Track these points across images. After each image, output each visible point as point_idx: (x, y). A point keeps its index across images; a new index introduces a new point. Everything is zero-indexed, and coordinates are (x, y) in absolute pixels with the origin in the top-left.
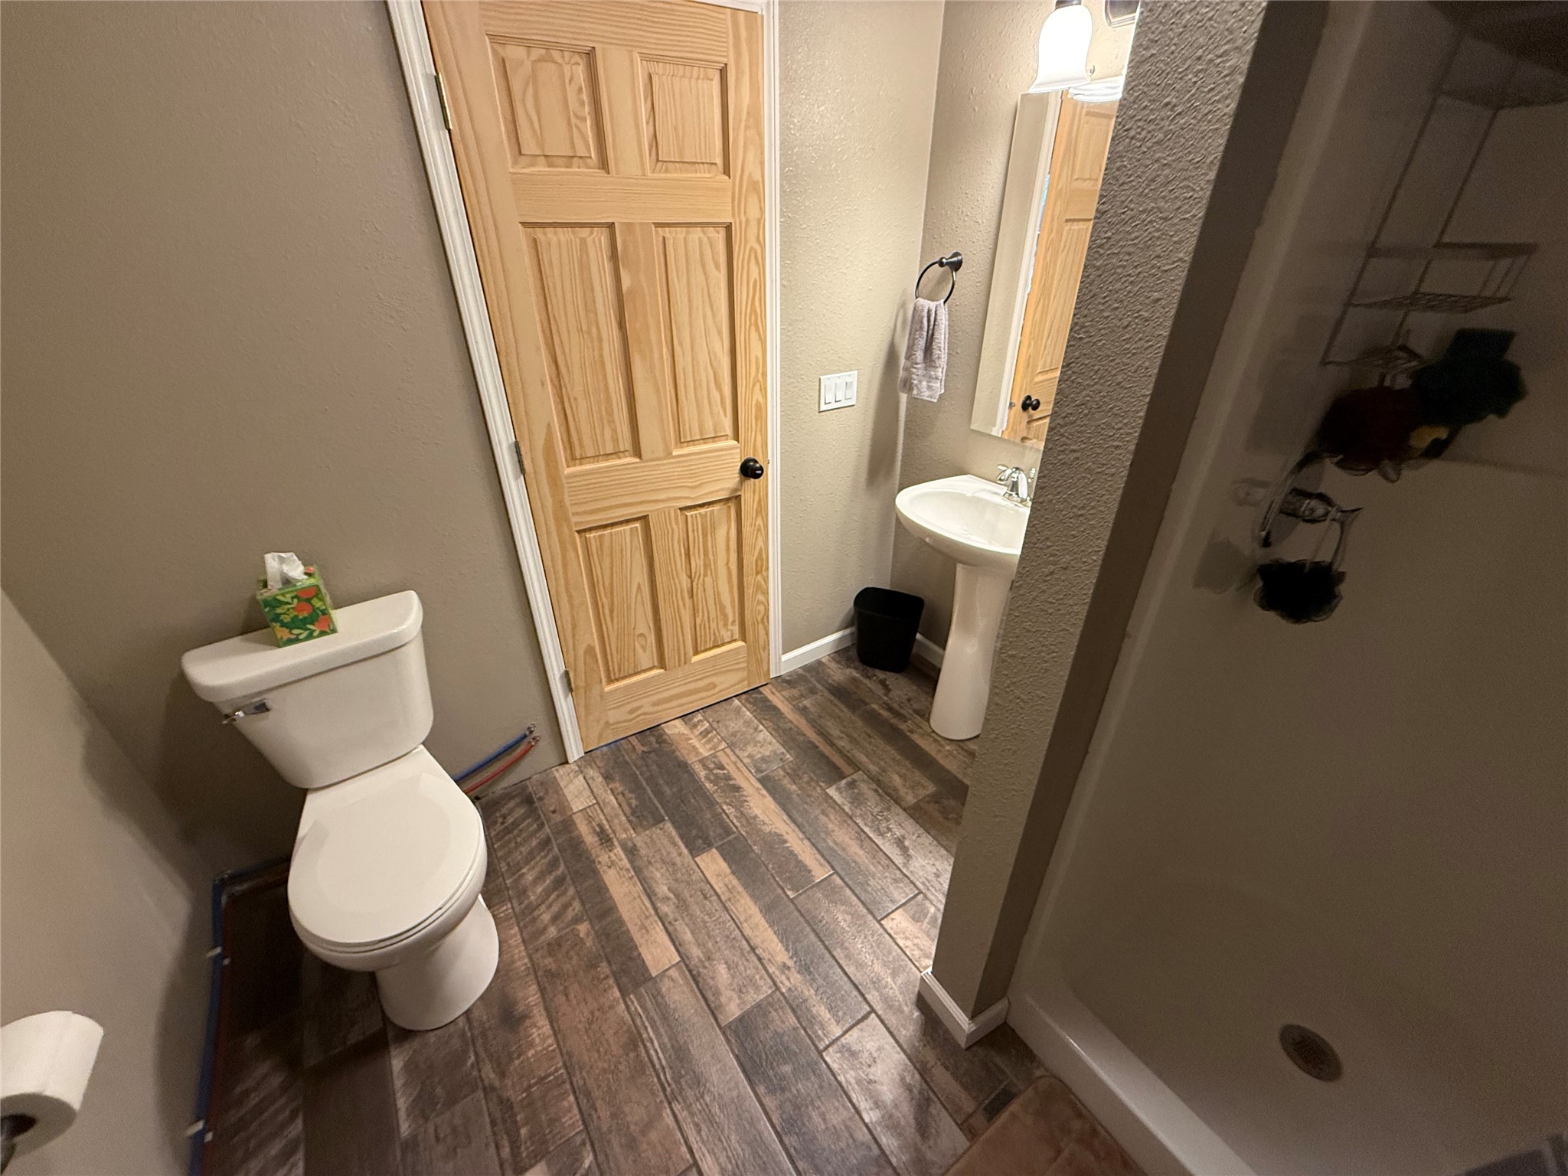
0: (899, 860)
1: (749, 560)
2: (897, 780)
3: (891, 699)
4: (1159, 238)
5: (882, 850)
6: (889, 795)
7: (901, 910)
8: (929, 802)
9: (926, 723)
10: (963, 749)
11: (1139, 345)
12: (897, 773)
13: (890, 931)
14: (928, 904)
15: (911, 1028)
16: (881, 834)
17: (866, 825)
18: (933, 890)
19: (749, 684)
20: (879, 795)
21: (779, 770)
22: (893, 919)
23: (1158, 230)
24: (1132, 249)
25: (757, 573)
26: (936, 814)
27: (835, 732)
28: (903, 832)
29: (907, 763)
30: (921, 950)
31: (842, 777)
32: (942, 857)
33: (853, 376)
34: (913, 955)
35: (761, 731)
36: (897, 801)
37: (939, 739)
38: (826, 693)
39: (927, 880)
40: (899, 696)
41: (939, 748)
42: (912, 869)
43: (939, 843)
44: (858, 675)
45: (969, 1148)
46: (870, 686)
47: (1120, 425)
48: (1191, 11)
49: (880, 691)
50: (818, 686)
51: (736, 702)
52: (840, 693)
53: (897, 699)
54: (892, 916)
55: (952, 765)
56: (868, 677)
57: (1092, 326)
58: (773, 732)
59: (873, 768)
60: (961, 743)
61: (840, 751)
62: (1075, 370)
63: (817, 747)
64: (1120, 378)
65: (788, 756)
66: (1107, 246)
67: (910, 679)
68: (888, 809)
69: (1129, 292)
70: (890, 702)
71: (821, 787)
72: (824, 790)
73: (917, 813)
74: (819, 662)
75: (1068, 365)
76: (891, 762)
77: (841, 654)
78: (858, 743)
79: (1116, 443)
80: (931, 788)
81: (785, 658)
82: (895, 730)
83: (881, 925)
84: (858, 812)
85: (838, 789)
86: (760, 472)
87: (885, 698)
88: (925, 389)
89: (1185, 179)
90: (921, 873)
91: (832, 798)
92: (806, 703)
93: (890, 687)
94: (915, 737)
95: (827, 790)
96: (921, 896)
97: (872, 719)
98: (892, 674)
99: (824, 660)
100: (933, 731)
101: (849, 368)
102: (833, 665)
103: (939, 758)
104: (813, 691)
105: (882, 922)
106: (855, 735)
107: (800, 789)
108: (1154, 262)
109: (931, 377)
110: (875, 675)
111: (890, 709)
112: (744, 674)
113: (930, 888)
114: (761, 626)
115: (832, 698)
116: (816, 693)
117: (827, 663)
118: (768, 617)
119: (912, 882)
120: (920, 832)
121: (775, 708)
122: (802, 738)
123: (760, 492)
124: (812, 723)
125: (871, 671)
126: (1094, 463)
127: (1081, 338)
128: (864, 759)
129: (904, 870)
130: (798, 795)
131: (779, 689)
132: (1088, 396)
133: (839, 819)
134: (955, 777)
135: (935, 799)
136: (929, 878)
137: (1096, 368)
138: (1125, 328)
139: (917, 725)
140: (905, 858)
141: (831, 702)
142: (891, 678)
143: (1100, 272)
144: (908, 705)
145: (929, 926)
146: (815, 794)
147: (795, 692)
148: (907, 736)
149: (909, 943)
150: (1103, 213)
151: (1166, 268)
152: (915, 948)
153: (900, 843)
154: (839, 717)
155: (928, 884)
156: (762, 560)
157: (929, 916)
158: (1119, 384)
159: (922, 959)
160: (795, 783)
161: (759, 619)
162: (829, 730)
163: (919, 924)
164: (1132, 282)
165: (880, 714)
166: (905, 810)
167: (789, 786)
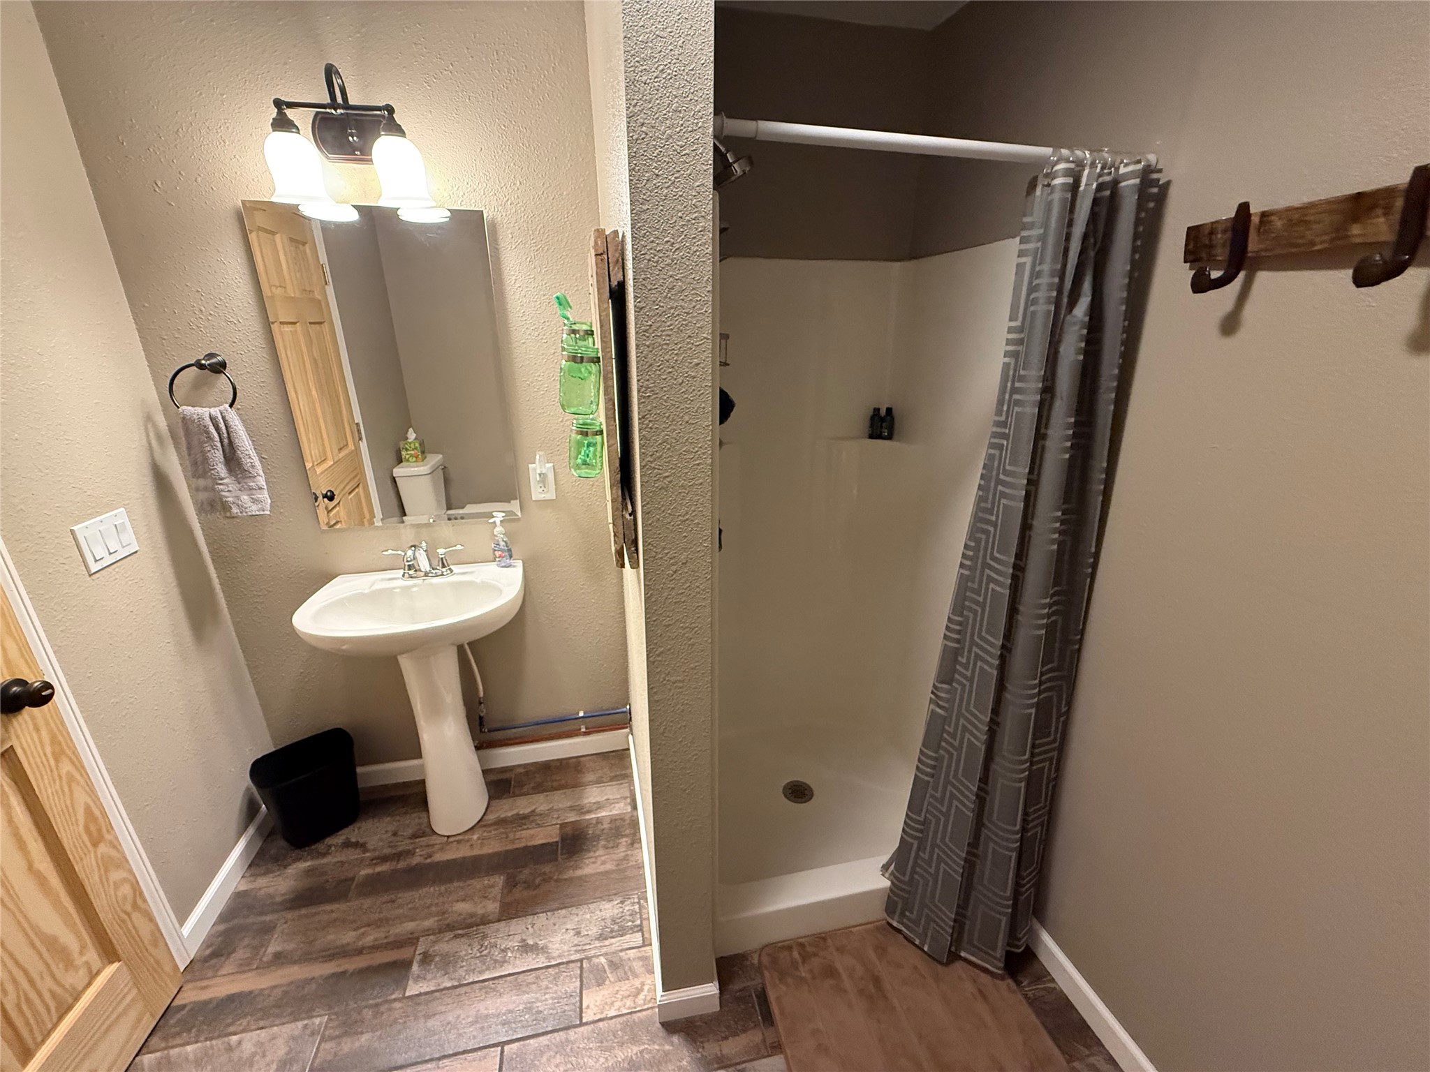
0: (541, 961)
1: (70, 836)
2: (463, 907)
3: (374, 850)
4: (686, 325)
5: (519, 973)
6: (471, 927)
7: (584, 992)
8: (510, 891)
9: (434, 837)
10: (485, 826)
11: (694, 394)
12: (458, 901)
13: (597, 1018)
14: (595, 960)
15: (685, 1052)
16: (503, 962)
17: (481, 972)
18: (588, 947)
19: (152, 1015)
20: (462, 936)
21: (323, 1046)
22: (588, 1007)
23: (684, 320)
24: (670, 333)
25: (95, 845)
26: (526, 893)
27: (348, 937)
28: (518, 938)
29: (456, 884)
30: (629, 996)
31: (406, 965)
32: (565, 917)
33: (119, 515)
34: (629, 1008)
35: (240, 1043)
36: (485, 921)
37: (460, 837)
38: (289, 915)
39: (576, 945)
40: (381, 840)
41: (469, 844)
42: (556, 954)
43: (552, 910)
44: (308, 864)
45: (786, 1058)
46: (335, 860)
47: (697, 449)
48: (667, 188)
49: (353, 855)
50: (268, 918)
51: (147, 1059)
52: (304, 899)
53: (381, 844)
54: (584, 1006)
55: (493, 846)
56: (324, 855)
57: (655, 386)
58: (262, 1023)
59: (429, 923)
60: (482, 823)
61: (375, 948)
62: (651, 419)
63: (344, 973)
64: (687, 418)
65: (317, 1021)
66: (651, 331)
67: (373, 817)
68: (485, 937)
69: (676, 361)
70: (377, 854)
71: (395, 1000)
72: (404, 997)
73: (511, 911)
74: (238, 895)
75: (643, 417)
76: (441, 899)
77: (258, 862)
78: (387, 920)
79: (697, 462)
80: (499, 880)
81: (186, 930)
82: (411, 870)
83: (586, 1024)
84: (462, 972)
85: (418, 978)
86: (49, 691)
87: (368, 854)
88: (250, 504)
89: (694, 289)
90: (566, 948)
91: (420, 995)
92: (272, 949)
93: (361, 841)
94: (439, 857)
95: (407, 994)
96: (585, 961)
97: (375, 885)
98: (351, 827)
99: (242, 888)
100: (448, 837)
101: (110, 507)
102: (262, 882)
103: (476, 852)
104: (267, 930)
105: (584, 1020)
106: (377, 916)
107: (373, 1031)
108: (688, 340)
109: (251, 489)
110: (330, 846)
111: (384, 859)
112: (140, 1006)
113: (585, 947)
114: (136, 916)
115: (304, 911)
116: (275, 927)
117: (251, 886)
118: (141, 893)
119: (568, 962)
120: (529, 921)
121: (231, 998)
122: (314, 986)
123: (47, 724)
124: (307, 958)
125: (321, 847)
126: (685, 480)
127: (649, 396)
128: (410, 926)
129: (553, 963)
130: (380, 1038)
131: (210, 974)
132: (667, 435)
133: (449, 1000)
134: (507, 851)
135: (511, 884)
136: (576, 942)
137: (667, 415)
138: (680, 384)
139: (428, 846)
140: (543, 953)
141: (306, 916)
142: (351, 833)
143: (650, 349)
144: (398, 839)
145: (614, 973)
146: (396, 1014)
147: (241, 954)
148: (430, 864)
149: (617, 1004)
150: (642, 308)
151: (698, 343)
152: (625, 1000)
153: (526, 948)
154: (335, 920)
155: (580, 948)
156: (95, 820)
157: (606, 967)
158: (687, 422)
159: (637, 1000)
160: (362, 1033)
161: (128, 908)
162: (338, 943)
163: (607, 982)
164: (676, 354)
165: (379, 873)
166: (499, 921)
167: (357, 1044)
